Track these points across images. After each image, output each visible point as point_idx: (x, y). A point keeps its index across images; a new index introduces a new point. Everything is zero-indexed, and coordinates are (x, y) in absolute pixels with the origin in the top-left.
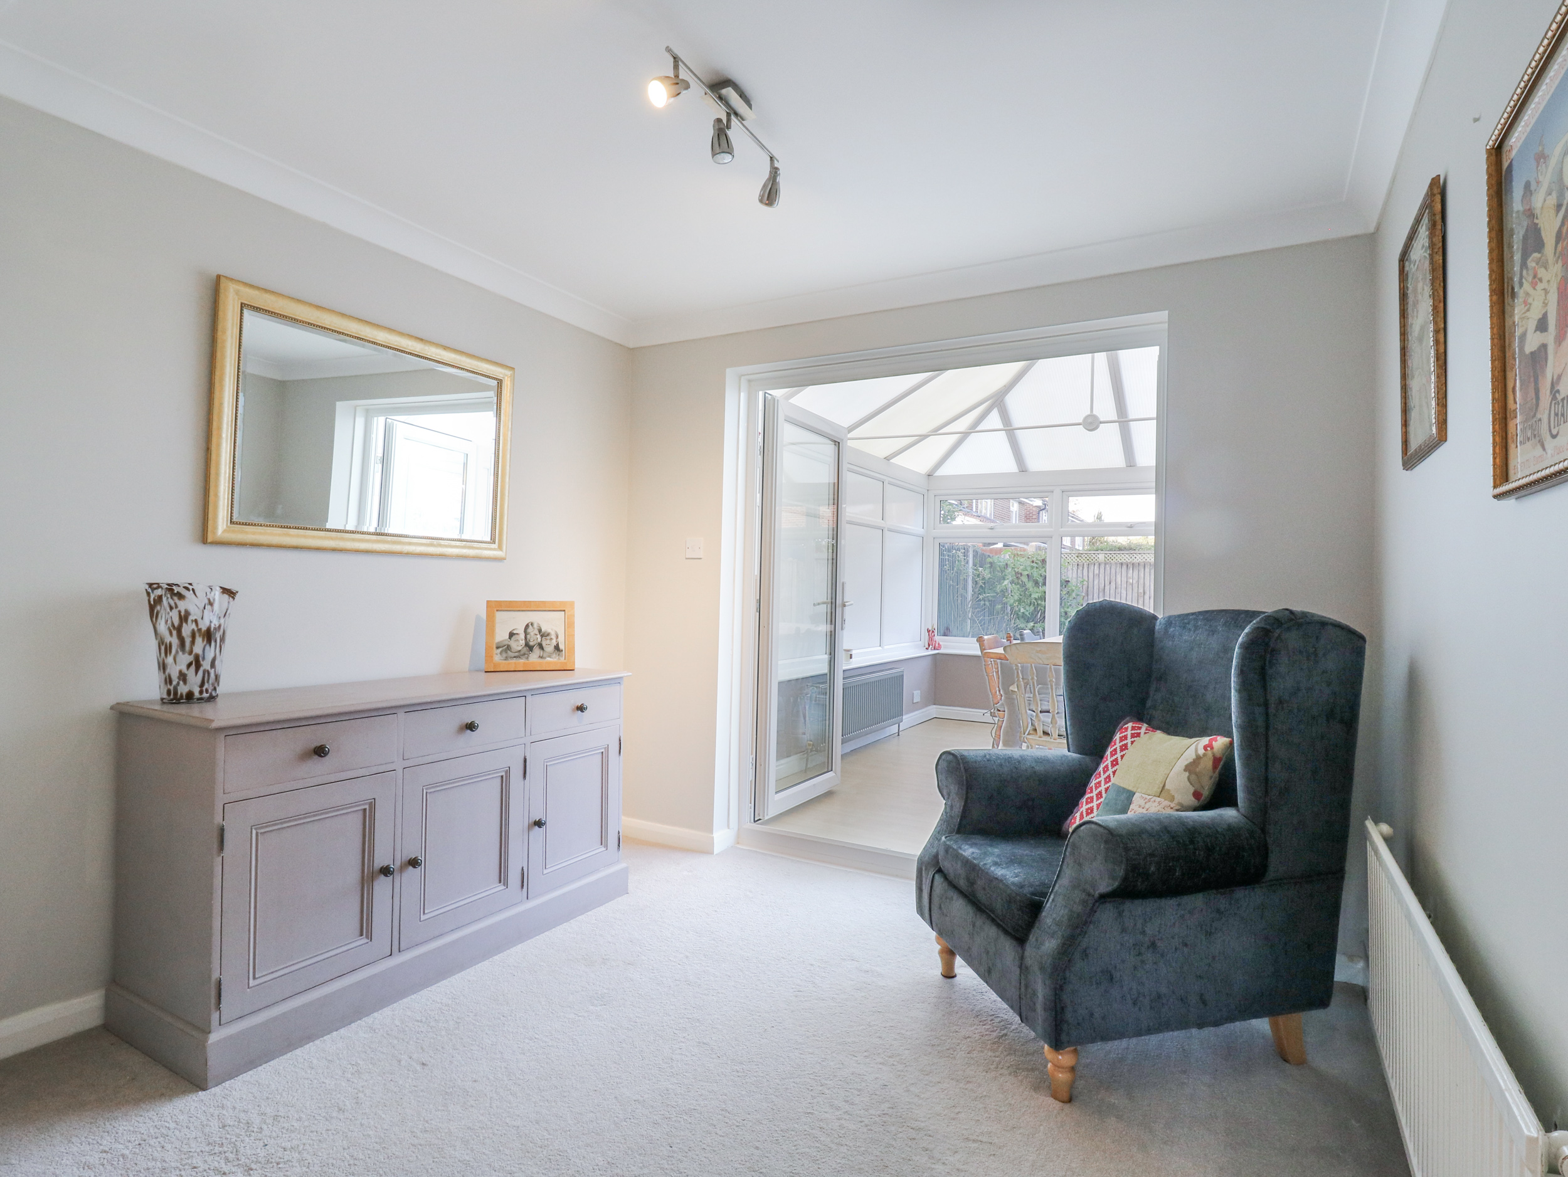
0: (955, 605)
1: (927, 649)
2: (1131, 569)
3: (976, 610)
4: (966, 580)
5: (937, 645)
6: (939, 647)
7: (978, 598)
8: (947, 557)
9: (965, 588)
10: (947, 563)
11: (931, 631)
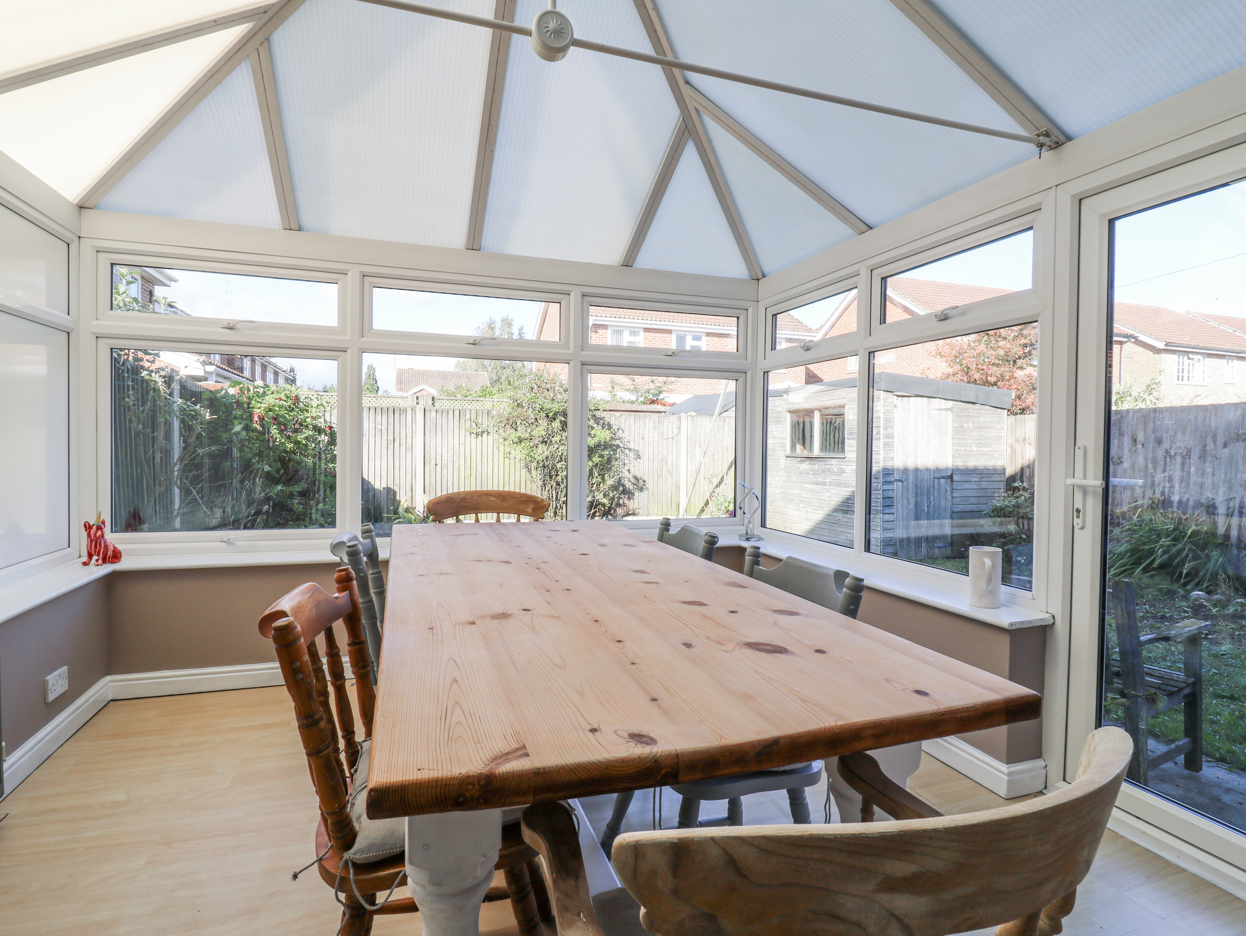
0: (149, 466)
1: (85, 564)
2: (380, 414)
3: (191, 474)
4: (168, 425)
5: (110, 553)
6: (116, 556)
7: (194, 453)
8: (130, 383)
9: (168, 436)
10: (131, 392)
11: (95, 527)
